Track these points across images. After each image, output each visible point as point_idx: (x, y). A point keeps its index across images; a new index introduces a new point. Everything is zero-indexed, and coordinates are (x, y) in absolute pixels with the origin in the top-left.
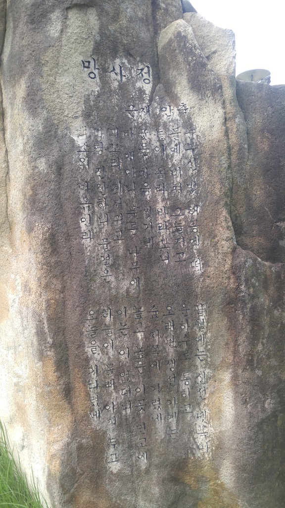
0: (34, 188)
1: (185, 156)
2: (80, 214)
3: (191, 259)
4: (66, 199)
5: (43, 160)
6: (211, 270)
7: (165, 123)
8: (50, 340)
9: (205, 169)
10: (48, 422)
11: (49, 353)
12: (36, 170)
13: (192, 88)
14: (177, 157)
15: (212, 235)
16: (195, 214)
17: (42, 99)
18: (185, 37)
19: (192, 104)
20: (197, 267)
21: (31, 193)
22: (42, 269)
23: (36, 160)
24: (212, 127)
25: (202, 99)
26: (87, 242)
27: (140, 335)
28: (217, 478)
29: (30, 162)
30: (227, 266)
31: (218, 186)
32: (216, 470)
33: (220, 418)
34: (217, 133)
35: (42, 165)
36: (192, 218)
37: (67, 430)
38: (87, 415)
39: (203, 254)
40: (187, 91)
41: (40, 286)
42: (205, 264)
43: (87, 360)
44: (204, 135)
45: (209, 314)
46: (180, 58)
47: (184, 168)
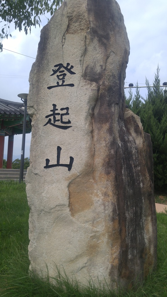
0: (109, 159)
1: (135, 152)
2: (122, 168)
3: (139, 183)
4: (118, 163)
5: (113, 150)
6: (145, 186)
7: (130, 141)
8: (118, 213)
9: (139, 156)
10: (111, 246)
11: (117, 218)
12: (111, 153)
13: (135, 132)
14: (134, 152)
15: (145, 175)
16: (139, 169)
17: (113, 131)
18: (134, 117)
19: (135, 136)
20: (141, 185)
21: (108, 160)
22: (114, 187)
23: (110, 150)
24: (140, 144)
25: (137, 135)
26: (124, 177)
27: (134, 208)
28: (150, 252)
29: (108, 150)
30: (149, 185)
31: (144, 161)
32: (150, 249)
33: (149, 232)
34: (141, 146)
35: (112, 152)
36: (139, 170)
37: (119, 246)
38: (125, 238)
39: (143, 181)
40: (133, 132)
41: (113, 193)
42: (143, 184)
43: (126, 218)
44: (138, 145)
45: (145, 200)
46: (132, 123)
47: (135, 155)
